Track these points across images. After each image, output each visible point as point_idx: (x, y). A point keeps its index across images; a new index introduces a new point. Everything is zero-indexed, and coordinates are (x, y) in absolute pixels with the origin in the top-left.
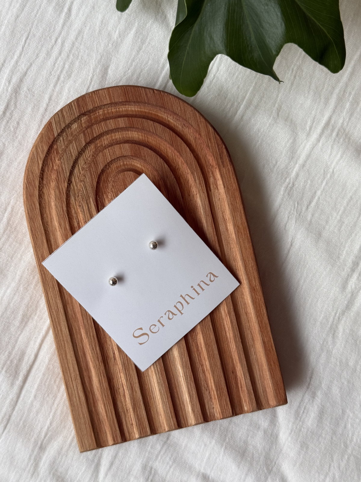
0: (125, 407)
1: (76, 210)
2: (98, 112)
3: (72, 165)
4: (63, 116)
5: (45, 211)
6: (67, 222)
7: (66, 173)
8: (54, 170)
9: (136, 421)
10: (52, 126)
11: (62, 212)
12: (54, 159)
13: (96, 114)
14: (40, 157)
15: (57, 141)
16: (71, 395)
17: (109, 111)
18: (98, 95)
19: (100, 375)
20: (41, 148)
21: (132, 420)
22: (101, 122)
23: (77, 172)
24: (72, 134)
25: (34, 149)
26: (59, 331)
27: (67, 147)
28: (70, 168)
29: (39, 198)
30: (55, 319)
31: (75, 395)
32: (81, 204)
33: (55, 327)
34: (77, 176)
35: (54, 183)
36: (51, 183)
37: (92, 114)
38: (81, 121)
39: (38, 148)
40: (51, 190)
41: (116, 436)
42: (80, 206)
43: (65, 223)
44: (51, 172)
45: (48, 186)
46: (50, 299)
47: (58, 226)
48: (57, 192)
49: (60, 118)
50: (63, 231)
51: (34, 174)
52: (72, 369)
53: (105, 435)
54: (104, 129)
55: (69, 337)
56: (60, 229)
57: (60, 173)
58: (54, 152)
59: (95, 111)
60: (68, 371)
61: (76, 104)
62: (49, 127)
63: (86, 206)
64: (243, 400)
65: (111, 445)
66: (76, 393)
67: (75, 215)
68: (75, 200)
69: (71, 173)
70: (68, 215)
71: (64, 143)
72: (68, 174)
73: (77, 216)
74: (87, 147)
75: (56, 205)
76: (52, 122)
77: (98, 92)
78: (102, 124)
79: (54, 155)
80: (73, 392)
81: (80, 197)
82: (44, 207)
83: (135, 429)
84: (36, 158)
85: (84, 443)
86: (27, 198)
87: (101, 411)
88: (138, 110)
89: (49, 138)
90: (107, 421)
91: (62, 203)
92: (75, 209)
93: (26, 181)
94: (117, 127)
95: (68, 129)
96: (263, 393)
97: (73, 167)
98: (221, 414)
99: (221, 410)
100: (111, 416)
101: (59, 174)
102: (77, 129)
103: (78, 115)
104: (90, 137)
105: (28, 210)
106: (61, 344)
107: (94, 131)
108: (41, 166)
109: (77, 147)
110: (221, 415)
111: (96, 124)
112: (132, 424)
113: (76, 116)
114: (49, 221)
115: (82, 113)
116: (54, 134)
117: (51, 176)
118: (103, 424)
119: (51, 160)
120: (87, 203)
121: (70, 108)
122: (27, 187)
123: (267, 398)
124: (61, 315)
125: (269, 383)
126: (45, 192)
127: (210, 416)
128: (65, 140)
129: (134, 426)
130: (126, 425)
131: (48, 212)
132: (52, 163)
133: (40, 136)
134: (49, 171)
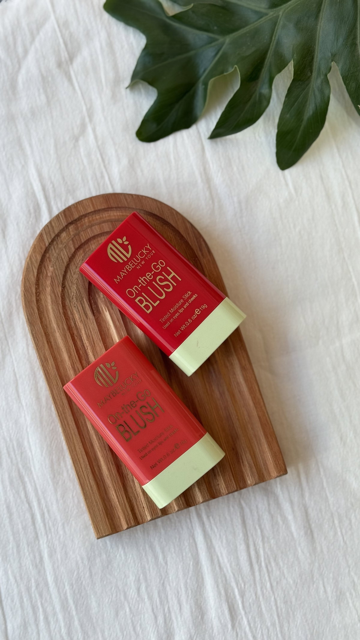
0: (135, 492)
1: (72, 311)
2: (84, 220)
3: (64, 270)
4: (53, 227)
5: (44, 315)
6: (64, 323)
7: (59, 278)
8: (49, 276)
9: (146, 504)
10: (43, 237)
11: (59, 314)
12: (47, 266)
13: (82, 221)
14: (34, 266)
15: (48, 250)
16: (83, 485)
17: (94, 218)
18: (82, 205)
19: (108, 463)
20: (34, 257)
21: (142, 504)
22: (87, 229)
23: (69, 276)
24: (61, 242)
25: (28, 259)
26: (67, 426)
27: (59, 255)
28: (63, 273)
29: (37, 303)
30: (61, 414)
31: (87, 484)
32: (75, 305)
33: (63, 422)
34: (69, 280)
35: (49, 288)
36: (47, 289)
37: (78, 222)
38: (69, 229)
39: (32, 257)
40: (47, 295)
41: (129, 520)
42: (75, 307)
43: (63, 324)
44: (46, 278)
45: (44, 292)
46: (55, 396)
47: (57, 328)
48: (53, 296)
49: (50, 229)
50: (62, 331)
51: (30, 282)
52: (81, 460)
53: (118, 520)
54: (90, 235)
55: (76, 430)
56: (59, 330)
57: (54, 278)
58: (46, 260)
59: (81, 219)
60: (78, 462)
61: (63, 214)
62: (41, 239)
63: (81, 306)
64: (246, 475)
65: (125, 529)
66: (88, 482)
67: (71, 316)
68: (70, 301)
69: (64, 277)
70: (65, 317)
71: (55, 252)
72: (62, 279)
73: (73, 317)
74: (77, 252)
75: (52, 308)
76: (43, 234)
77: (82, 202)
78: (89, 231)
79: (47, 263)
80: (85, 482)
81: (74, 298)
82: (42, 311)
83: (146, 512)
84: (31, 267)
85: (100, 529)
86: (25, 304)
87: (113, 498)
88: (120, 214)
89: (41, 248)
90: (119, 506)
91: (58, 306)
92: (70, 310)
93: (23, 289)
94: (103, 232)
95: (57, 239)
96: (264, 465)
97: (66, 272)
98: (226, 489)
99: (226, 485)
100: (123, 502)
101: (53, 280)
102: (66, 237)
103: (66, 224)
104: (79, 242)
105: (27, 316)
106: (70, 437)
107: (81, 238)
108: (36, 274)
109: (67, 253)
110: (226, 491)
111: (83, 231)
112: (144, 507)
113: (64, 226)
114: (48, 324)
115: (69, 222)
116: (45, 244)
117: (46, 283)
118: (116, 510)
119: (45, 267)
120: (81, 303)
121: (58, 219)
122: (25, 295)
123: (268, 470)
124: (66, 410)
125: (268, 456)
126: (42, 298)
127: (217, 493)
128: (56, 249)
129: (145, 508)
130: (138, 509)
131: (46, 316)
132: (46, 271)
133: (33, 247)
134: (44, 278)
